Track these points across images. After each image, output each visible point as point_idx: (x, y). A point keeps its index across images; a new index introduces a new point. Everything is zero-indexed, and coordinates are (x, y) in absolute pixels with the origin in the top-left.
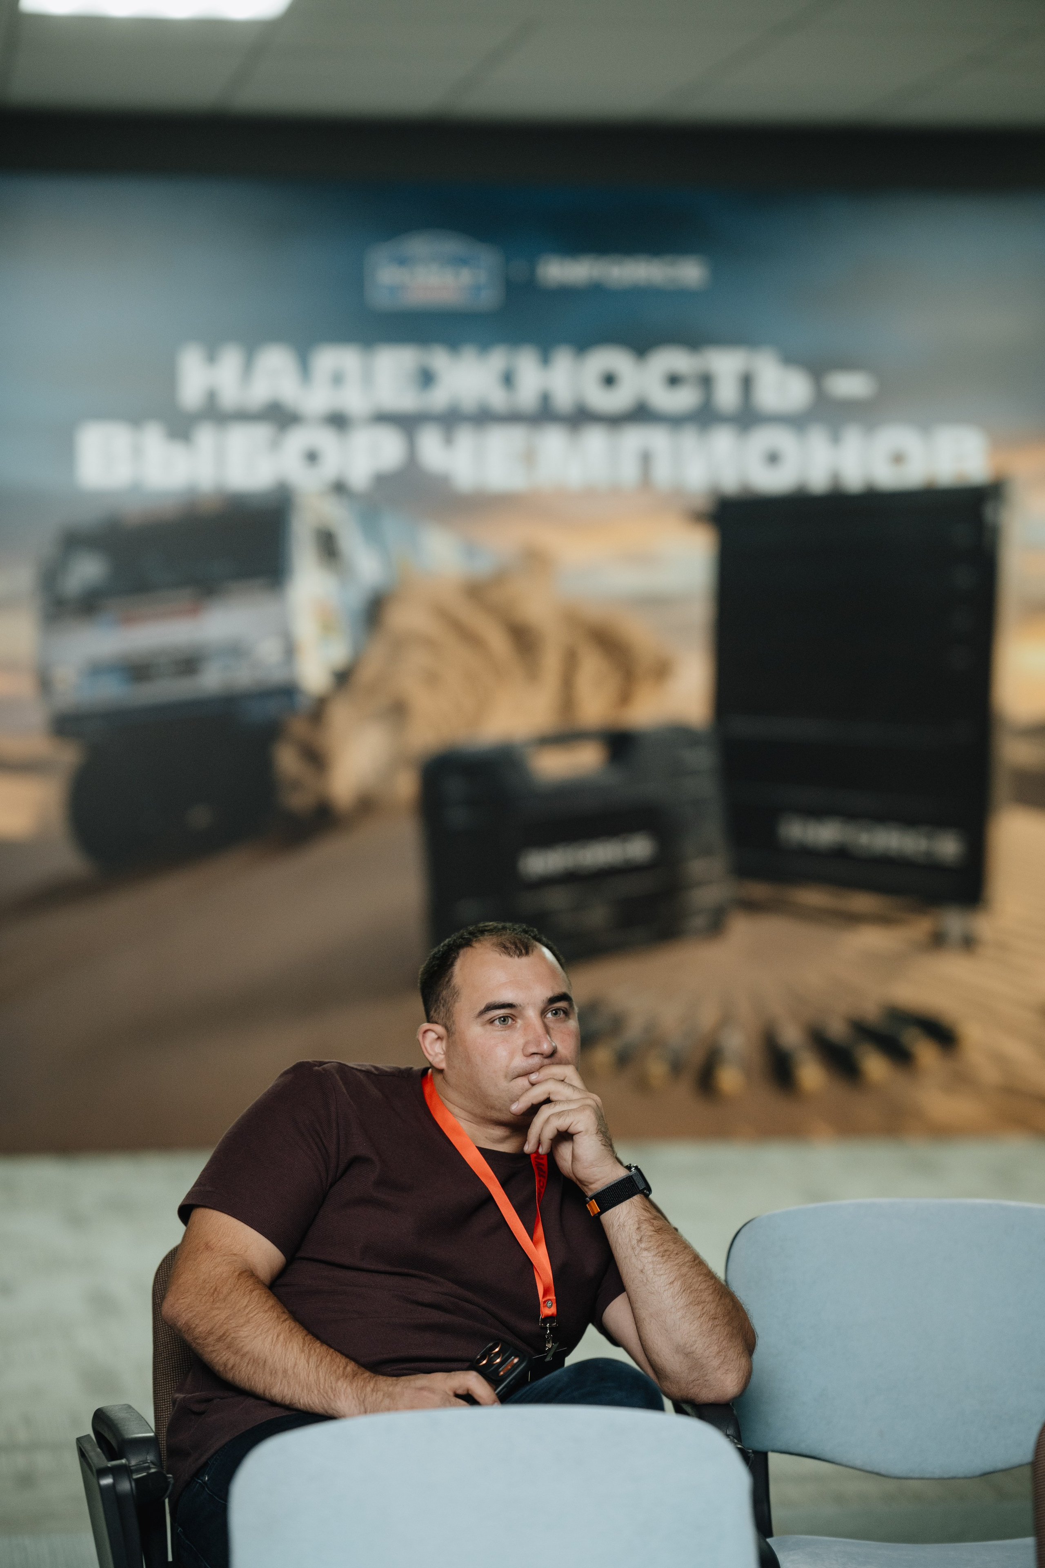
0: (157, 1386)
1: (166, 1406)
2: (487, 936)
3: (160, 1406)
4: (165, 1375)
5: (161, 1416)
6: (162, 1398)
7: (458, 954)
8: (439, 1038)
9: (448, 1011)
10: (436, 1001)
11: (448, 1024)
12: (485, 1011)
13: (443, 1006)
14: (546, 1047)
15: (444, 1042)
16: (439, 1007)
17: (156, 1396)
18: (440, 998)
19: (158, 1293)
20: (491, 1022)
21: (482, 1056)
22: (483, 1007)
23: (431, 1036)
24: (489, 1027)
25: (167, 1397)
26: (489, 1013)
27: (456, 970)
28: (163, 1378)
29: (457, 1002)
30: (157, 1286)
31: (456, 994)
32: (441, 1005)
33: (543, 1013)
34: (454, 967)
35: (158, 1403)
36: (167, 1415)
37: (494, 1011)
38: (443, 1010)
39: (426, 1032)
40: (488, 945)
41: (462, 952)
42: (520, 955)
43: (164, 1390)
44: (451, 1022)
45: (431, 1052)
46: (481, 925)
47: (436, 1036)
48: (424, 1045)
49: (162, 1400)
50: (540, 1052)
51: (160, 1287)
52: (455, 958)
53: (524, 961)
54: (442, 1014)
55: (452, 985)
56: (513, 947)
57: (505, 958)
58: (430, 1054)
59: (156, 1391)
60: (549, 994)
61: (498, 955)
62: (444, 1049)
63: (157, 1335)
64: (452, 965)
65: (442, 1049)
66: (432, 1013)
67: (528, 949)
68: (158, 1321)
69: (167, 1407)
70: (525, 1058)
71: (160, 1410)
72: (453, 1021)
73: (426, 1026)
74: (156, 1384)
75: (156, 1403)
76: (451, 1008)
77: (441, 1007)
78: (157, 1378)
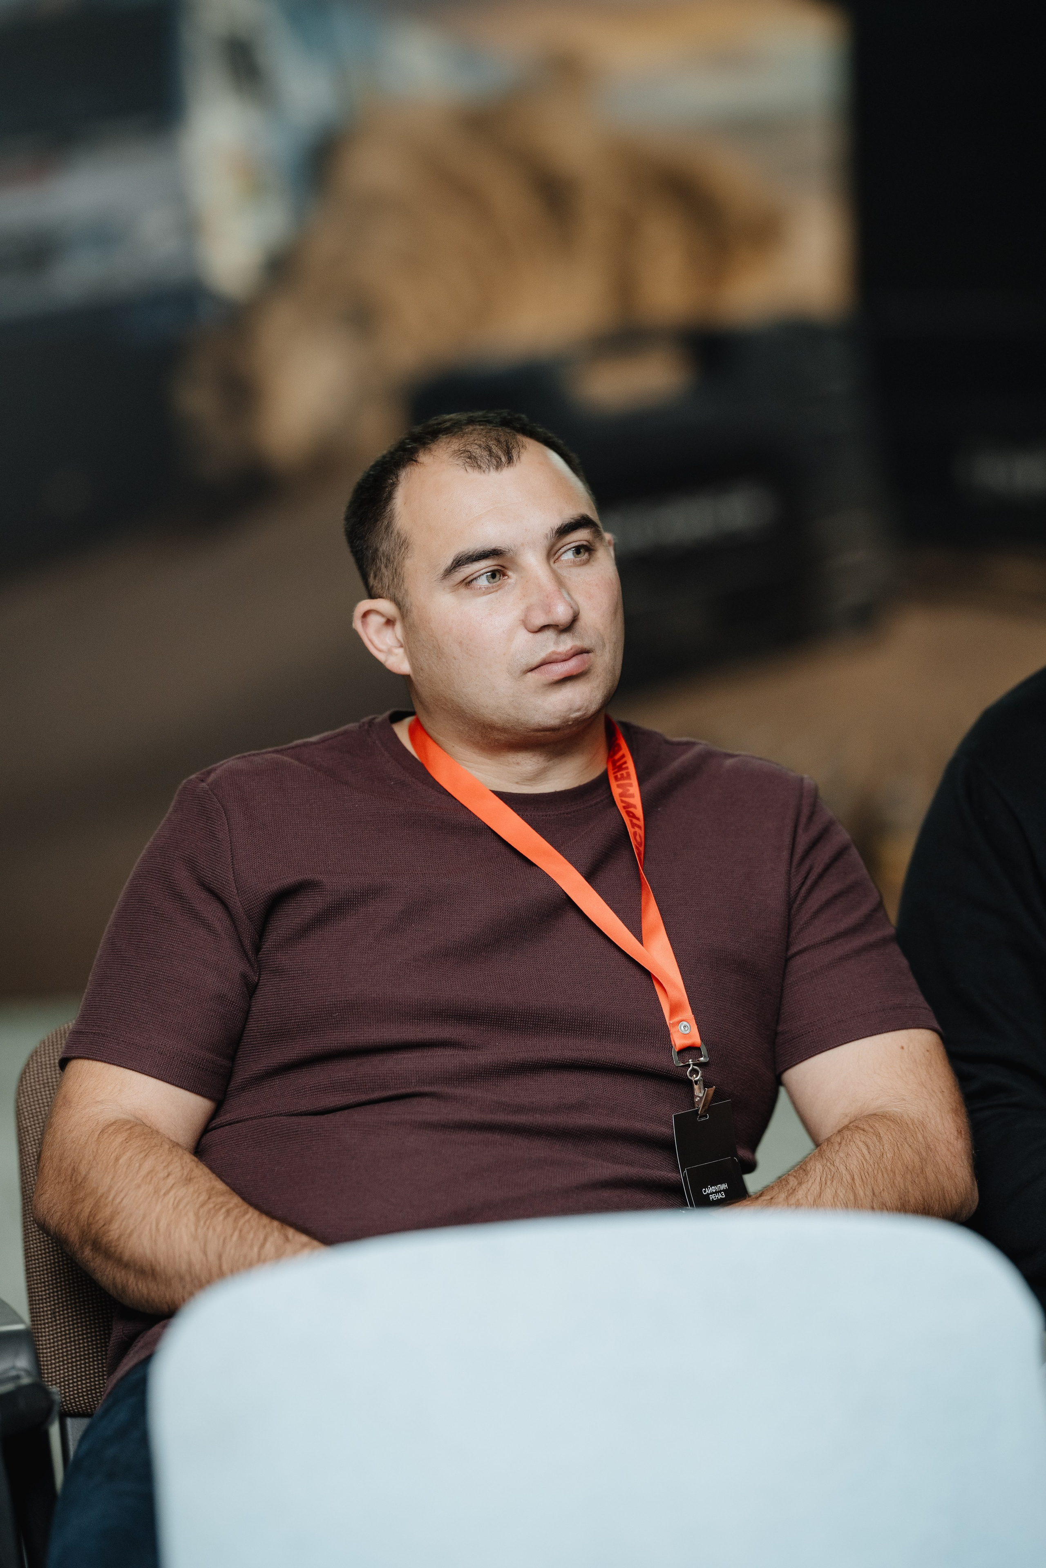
0: (31, 1260)
1: (48, 1292)
2: (443, 440)
3: (38, 1292)
4: (43, 1242)
5: (39, 1308)
6: (40, 1279)
7: (397, 477)
8: (390, 622)
9: (396, 573)
10: (374, 560)
11: (399, 596)
12: (455, 567)
13: (386, 567)
14: (562, 613)
15: (398, 627)
16: (379, 569)
17: (30, 1277)
18: (380, 554)
19: (25, 1110)
20: (467, 582)
21: (461, 643)
22: (448, 561)
23: (375, 621)
24: (463, 591)
25: (47, 1278)
26: (462, 569)
27: (398, 506)
28: (40, 1246)
29: (408, 558)
30: (23, 1099)
31: (404, 544)
32: (383, 566)
33: (552, 554)
34: (394, 501)
35: (34, 1288)
36: (50, 1306)
37: (470, 565)
38: (386, 573)
39: (365, 615)
40: (445, 457)
41: (403, 474)
42: (499, 466)
43: (42, 1266)
44: (403, 592)
45: (383, 647)
46: (432, 422)
47: (383, 620)
48: (368, 637)
49: (40, 1283)
50: (552, 623)
51: (28, 1101)
52: (394, 485)
53: (507, 474)
54: (386, 581)
55: (396, 530)
56: (485, 453)
57: (474, 475)
58: (380, 651)
59: (29, 1269)
60: (557, 521)
61: (462, 472)
62: (400, 638)
63: (26, 1179)
64: (390, 497)
65: (397, 638)
66: (371, 580)
67: (511, 453)
68: (28, 1156)
69: (49, 1294)
70: (531, 635)
71: (39, 1300)
72: (406, 591)
73: (366, 605)
74: (28, 1257)
75: (31, 1289)
76: (399, 570)
77: (383, 569)
78: (30, 1249)
